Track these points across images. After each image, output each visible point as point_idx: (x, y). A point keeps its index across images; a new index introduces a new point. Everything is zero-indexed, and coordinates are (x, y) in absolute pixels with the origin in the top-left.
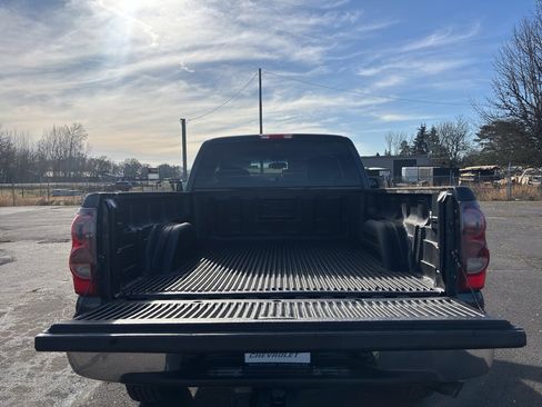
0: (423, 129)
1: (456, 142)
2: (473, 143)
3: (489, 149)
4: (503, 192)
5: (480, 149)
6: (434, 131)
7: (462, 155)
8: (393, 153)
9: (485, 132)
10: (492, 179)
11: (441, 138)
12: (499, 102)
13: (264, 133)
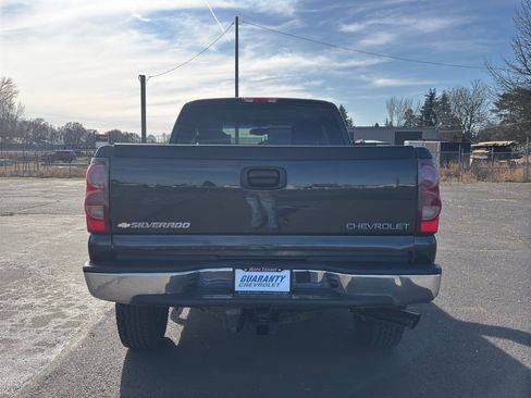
0: (432, 96)
1: (470, 112)
2: (490, 114)
3: (508, 121)
4: (520, 172)
5: (498, 122)
6: (445, 98)
7: (477, 128)
8: (395, 124)
9: (505, 101)
10: (508, 157)
11: (452, 108)
12: (520, 66)
13: (240, 96)
